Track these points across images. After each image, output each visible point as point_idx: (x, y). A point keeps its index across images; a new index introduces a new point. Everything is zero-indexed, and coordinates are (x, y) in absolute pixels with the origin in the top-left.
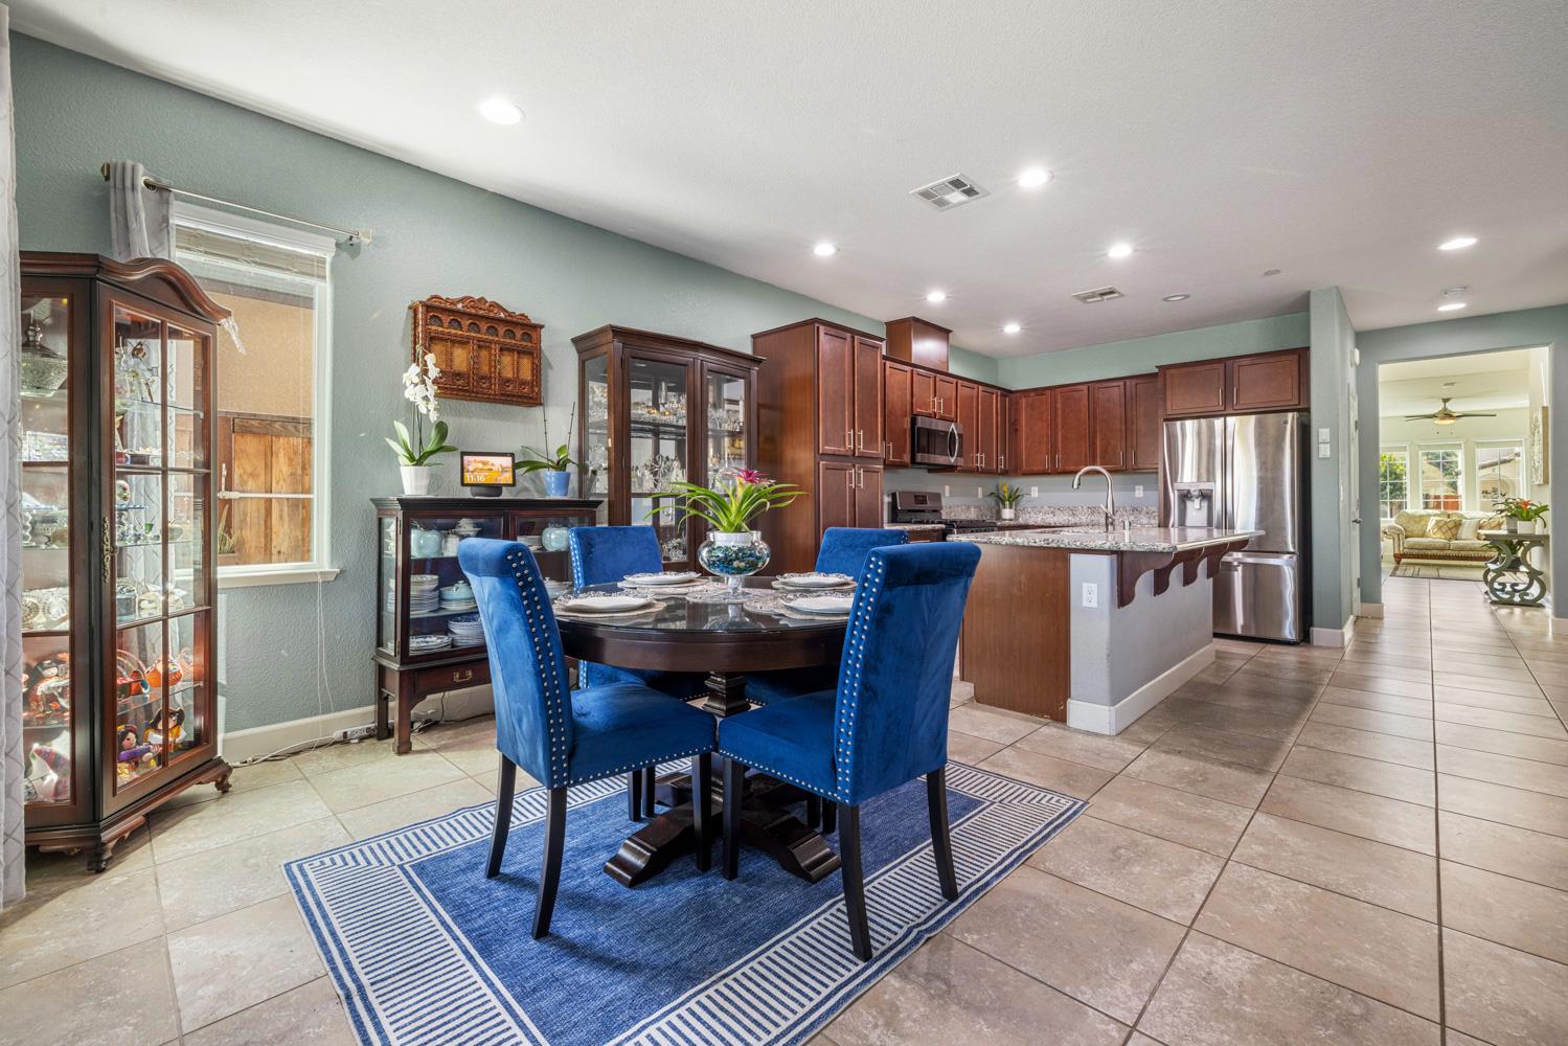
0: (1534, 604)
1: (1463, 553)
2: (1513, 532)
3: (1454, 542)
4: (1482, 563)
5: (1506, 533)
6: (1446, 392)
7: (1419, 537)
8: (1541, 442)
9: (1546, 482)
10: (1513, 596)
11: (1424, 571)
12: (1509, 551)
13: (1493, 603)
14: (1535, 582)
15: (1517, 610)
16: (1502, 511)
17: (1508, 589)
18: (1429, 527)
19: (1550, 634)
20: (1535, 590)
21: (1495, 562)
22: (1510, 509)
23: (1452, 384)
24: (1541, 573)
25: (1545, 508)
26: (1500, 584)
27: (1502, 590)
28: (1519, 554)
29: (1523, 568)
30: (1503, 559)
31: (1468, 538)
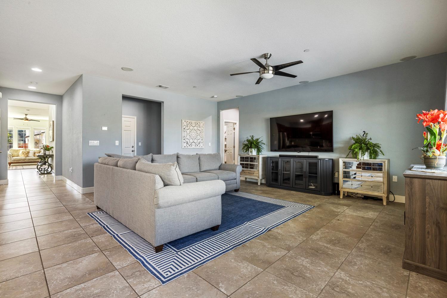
0: (49, 173)
1: (30, 161)
2: (45, 154)
3: (27, 157)
4: (36, 163)
5: (43, 154)
6: (27, 112)
7: (16, 156)
8: (52, 130)
9: (53, 140)
10: (45, 172)
11: (19, 167)
12: (44, 159)
13: (40, 174)
14: (50, 167)
15: (46, 175)
16: (42, 148)
17: (43, 170)
18: (20, 154)
19: (54, 181)
20: (50, 170)
21: (40, 163)
22: (44, 148)
23: (29, 110)
24: (51, 165)
25: (52, 148)
26: (41, 169)
27: (42, 170)
28: (46, 160)
29: (47, 164)
30: (42, 162)
31: (31, 156)
